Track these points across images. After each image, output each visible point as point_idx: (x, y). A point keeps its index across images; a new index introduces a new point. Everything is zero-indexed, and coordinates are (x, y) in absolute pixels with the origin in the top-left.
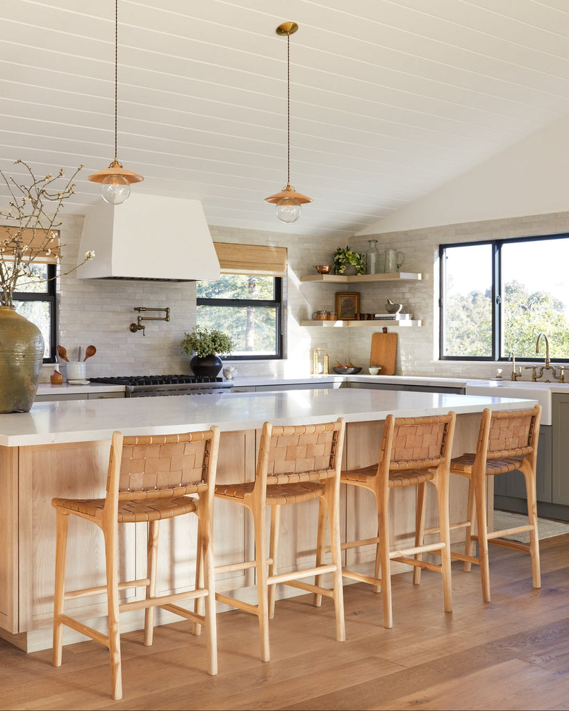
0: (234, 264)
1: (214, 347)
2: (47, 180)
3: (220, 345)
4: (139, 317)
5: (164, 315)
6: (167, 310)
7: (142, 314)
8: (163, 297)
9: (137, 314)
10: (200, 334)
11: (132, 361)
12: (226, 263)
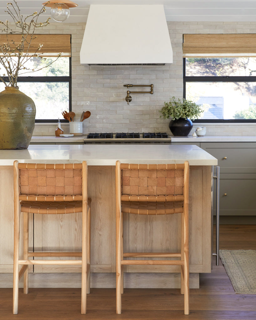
0: (217, 49)
1: (183, 112)
2: (34, 15)
3: (189, 111)
4: (128, 91)
5: (148, 89)
6: (151, 86)
7: (131, 89)
8: (154, 77)
9: (126, 90)
10: (176, 103)
11: (128, 122)
12: (210, 49)
